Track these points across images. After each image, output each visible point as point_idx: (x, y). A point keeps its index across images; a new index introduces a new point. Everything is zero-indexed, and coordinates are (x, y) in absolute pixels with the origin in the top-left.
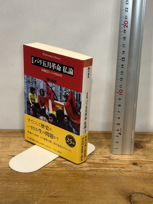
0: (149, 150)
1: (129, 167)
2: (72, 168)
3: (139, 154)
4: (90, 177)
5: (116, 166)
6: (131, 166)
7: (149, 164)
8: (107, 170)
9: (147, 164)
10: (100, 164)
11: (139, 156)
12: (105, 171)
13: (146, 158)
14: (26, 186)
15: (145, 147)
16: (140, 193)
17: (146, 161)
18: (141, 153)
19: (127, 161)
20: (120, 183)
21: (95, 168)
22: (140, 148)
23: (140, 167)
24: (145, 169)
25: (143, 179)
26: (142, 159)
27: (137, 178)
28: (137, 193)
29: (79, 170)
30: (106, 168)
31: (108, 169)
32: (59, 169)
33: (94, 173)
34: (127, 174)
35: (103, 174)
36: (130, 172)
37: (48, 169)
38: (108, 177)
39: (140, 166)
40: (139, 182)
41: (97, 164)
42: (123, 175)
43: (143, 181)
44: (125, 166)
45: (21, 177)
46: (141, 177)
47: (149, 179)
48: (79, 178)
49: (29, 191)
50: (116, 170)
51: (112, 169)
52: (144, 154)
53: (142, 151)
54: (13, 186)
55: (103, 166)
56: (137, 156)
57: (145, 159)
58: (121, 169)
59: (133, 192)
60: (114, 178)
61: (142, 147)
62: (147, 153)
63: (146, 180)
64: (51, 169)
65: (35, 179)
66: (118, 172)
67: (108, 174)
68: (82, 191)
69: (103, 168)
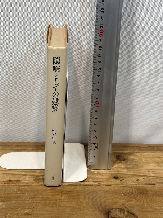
0: (131, 162)
1: (110, 181)
3: (121, 167)
4: (68, 193)
5: (96, 181)
7: (131, 177)
8: (86, 184)
9: (129, 177)
11: (121, 169)
12: (84, 185)
13: (128, 171)
15: (127, 159)
16: (119, 209)
17: (127, 174)
18: (123, 166)
19: (108, 175)
20: (99, 198)
22: (122, 161)
23: (121, 181)
24: (126, 183)
25: (123, 194)
26: (124, 172)
27: (116, 193)
28: (116, 209)
32: (36, 184)
33: (73, 188)
34: (107, 188)
35: (82, 189)
36: (110, 186)
37: (24, 184)
38: (87, 192)
39: (122, 179)
40: (119, 197)
42: (102, 190)
44: (106, 180)
46: (121, 192)
47: (129, 193)
48: (57, 194)
49: (2, 209)
50: (96, 184)
51: (92, 183)
52: (126, 167)
53: (124, 164)
56: (118, 169)
57: (126, 172)
59: (111, 208)
60: (93, 193)
61: (124, 160)
62: (129, 166)
63: (126, 194)
64: (27, 184)
65: (10, 195)
66: (97, 186)
67: (88, 189)
68: (58, 208)
69: (82, 183)
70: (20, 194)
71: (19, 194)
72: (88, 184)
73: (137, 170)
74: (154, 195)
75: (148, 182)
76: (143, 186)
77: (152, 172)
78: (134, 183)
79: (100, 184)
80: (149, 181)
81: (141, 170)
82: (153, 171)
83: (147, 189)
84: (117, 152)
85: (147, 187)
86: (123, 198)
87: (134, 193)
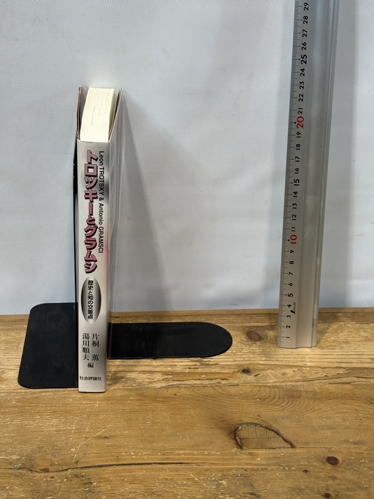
1: (236, 377)
2: (134, 385)
3: (255, 352)
4: (166, 400)
5: (212, 377)
6: (239, 374)
7: (272, 369)
8: (197, 384)
9: (268, 369)
10: (185, 374)
11: (255, 356)
12: (193, 386)
13: (267, 359)
14: (55, 421)
15: (266, 337)
16: (252, 424)
17: (266, 365)
18: (259, 349)
19: (232, 367)
20: (218, 407)
21: (175, 383)
22: (256, 341)
23: (256, 376)
24: (264, 380)
25: (260, 399)
26: (260, 360)
27: (248, 397)
28: (247, 424)
29: (148, 388)
30: (195, 382)
31: (199, 382)
33: (174, 391)
34: (233, 390)
35: (189, 393)
36: (236, 386)
38: (198, 398)
39: (256, 374)
40: (252, 403)
41: (178, 374)
42: (224, 393)
43: (258, 402)
44: (229, 375)
45: (44, 405)
46: (256, 395)
47: (270, 396)
48: (147, 402)
49: (59, 430)
50: (213, 384)
51: (206, 382)
52: (264, 351)
53: (259, 346)
54: (31, 422)
55: (190, 378)
56: (251, 356)
57: (264, 360)
58: (221, 381)
59: (240, 422)
60: (209, 399)
61: (260, 339)
62: (268, 350)
63: (264, 400)
65: (69, 407)
66: (215, 387)
67: (199, 392)
68: (152, 425)
69: (189, 382)
70: (88, 404)
72: (200, 384)
73: (283, 356)
74: (311, 398)
75: (301, 376)
76: (293, 383)
77: (308, 360)
78: (277, 379)
79: (219, 383)
80: (303, 375)
81: (289, 356)
82: (311, 356)
83: (299, 389)
84: (248, 325)
85: (300, 385)
86: (259, 405)
87: (277, 397)
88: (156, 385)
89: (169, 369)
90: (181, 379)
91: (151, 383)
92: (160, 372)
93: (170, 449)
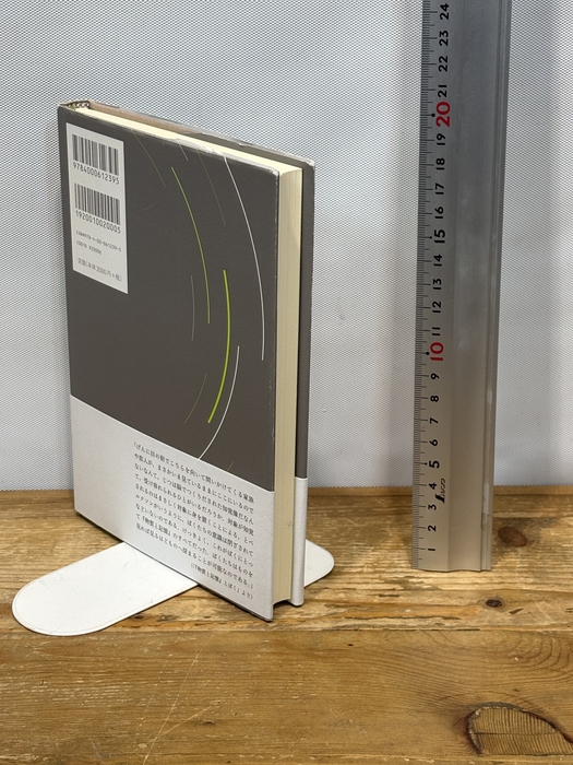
0: (550, 551)
1: (475, 615)
3: (514, 568)
4: (332, 654)
5: (425, 614)
6: (479, 610)
7: (547, 601)
8: (394, 626)
9: (538, 601)
10: (372, 606)
11: (512, 574)
12: (387, 629)
13: (538, 581)
14: (112, 690)
15: (537, 539)
16: (502, 705)
17: (535, 592)
18: (522, 562)
19: (466, 594)
20: (435, 672)
21: (352, 622)
22: (517, 546)
23: (513, 613)
24: (529, 621)
25: (519, 657)
26: (524, 583)
27: (495, 653)
28: (492, 705)
29: (296, 631)
30: (392, 622)
31: (398, 622)
32: (226, 628)
33: (349, 638)
34: (464, 639)
35: (377, 643)
36: (473, 632)
37: (186, 628)
38: (395, 653)
39: (514, 610)
40: (504, 666)
41: (358, 605)
42: (448, 643)
43: (515, 663)
44: (460, 610)
45: (93, 659)
46: (513, 650)
47: (540, 653)
48: (294, 658)
49: (119, 708)
50: (426, 626)
51: (412, 623)
52: (531, 566)
53: (523, 557)
54: (66, 691)
55: (381, 614)
56: (504, 575)
57: (532, 584)
58: (443, 621)
59: (477, 702)
60: (417, 656)
61: (525, 542)
62: (540, 564)
63: (529, 658)
64: (198, 629)
65: (141, 664)
66: (430, 633)
67: (398, 641)
68: (301, 703)
69: (378, 622)
70: (177, 659)
71: (170, 659)
72: (400, 626)
73: (570, 576)
78: (556, 620)
79: (439, 624)
84: (497, 515)
86: (518, 669)
87: (555, 654)
88: (313, 625)
89: (342, 595)
90: (364, 615)
91: (303, 621)
92: (323, 601)
93: (334, 750)
